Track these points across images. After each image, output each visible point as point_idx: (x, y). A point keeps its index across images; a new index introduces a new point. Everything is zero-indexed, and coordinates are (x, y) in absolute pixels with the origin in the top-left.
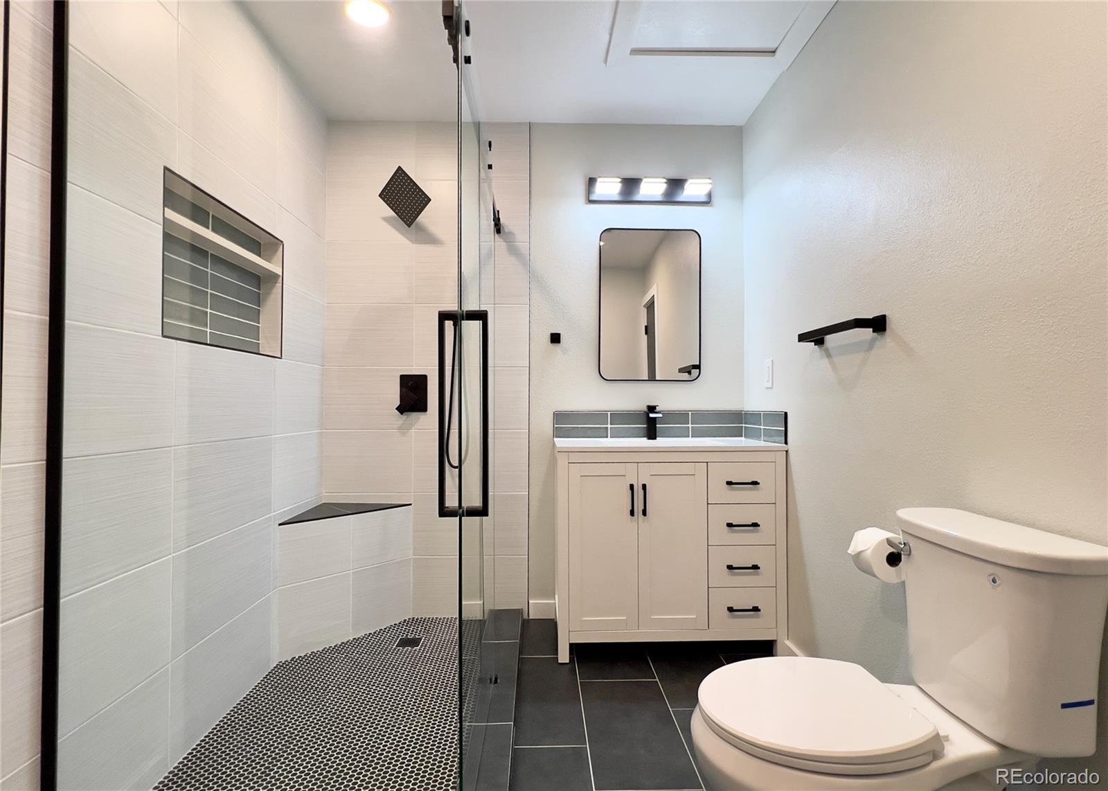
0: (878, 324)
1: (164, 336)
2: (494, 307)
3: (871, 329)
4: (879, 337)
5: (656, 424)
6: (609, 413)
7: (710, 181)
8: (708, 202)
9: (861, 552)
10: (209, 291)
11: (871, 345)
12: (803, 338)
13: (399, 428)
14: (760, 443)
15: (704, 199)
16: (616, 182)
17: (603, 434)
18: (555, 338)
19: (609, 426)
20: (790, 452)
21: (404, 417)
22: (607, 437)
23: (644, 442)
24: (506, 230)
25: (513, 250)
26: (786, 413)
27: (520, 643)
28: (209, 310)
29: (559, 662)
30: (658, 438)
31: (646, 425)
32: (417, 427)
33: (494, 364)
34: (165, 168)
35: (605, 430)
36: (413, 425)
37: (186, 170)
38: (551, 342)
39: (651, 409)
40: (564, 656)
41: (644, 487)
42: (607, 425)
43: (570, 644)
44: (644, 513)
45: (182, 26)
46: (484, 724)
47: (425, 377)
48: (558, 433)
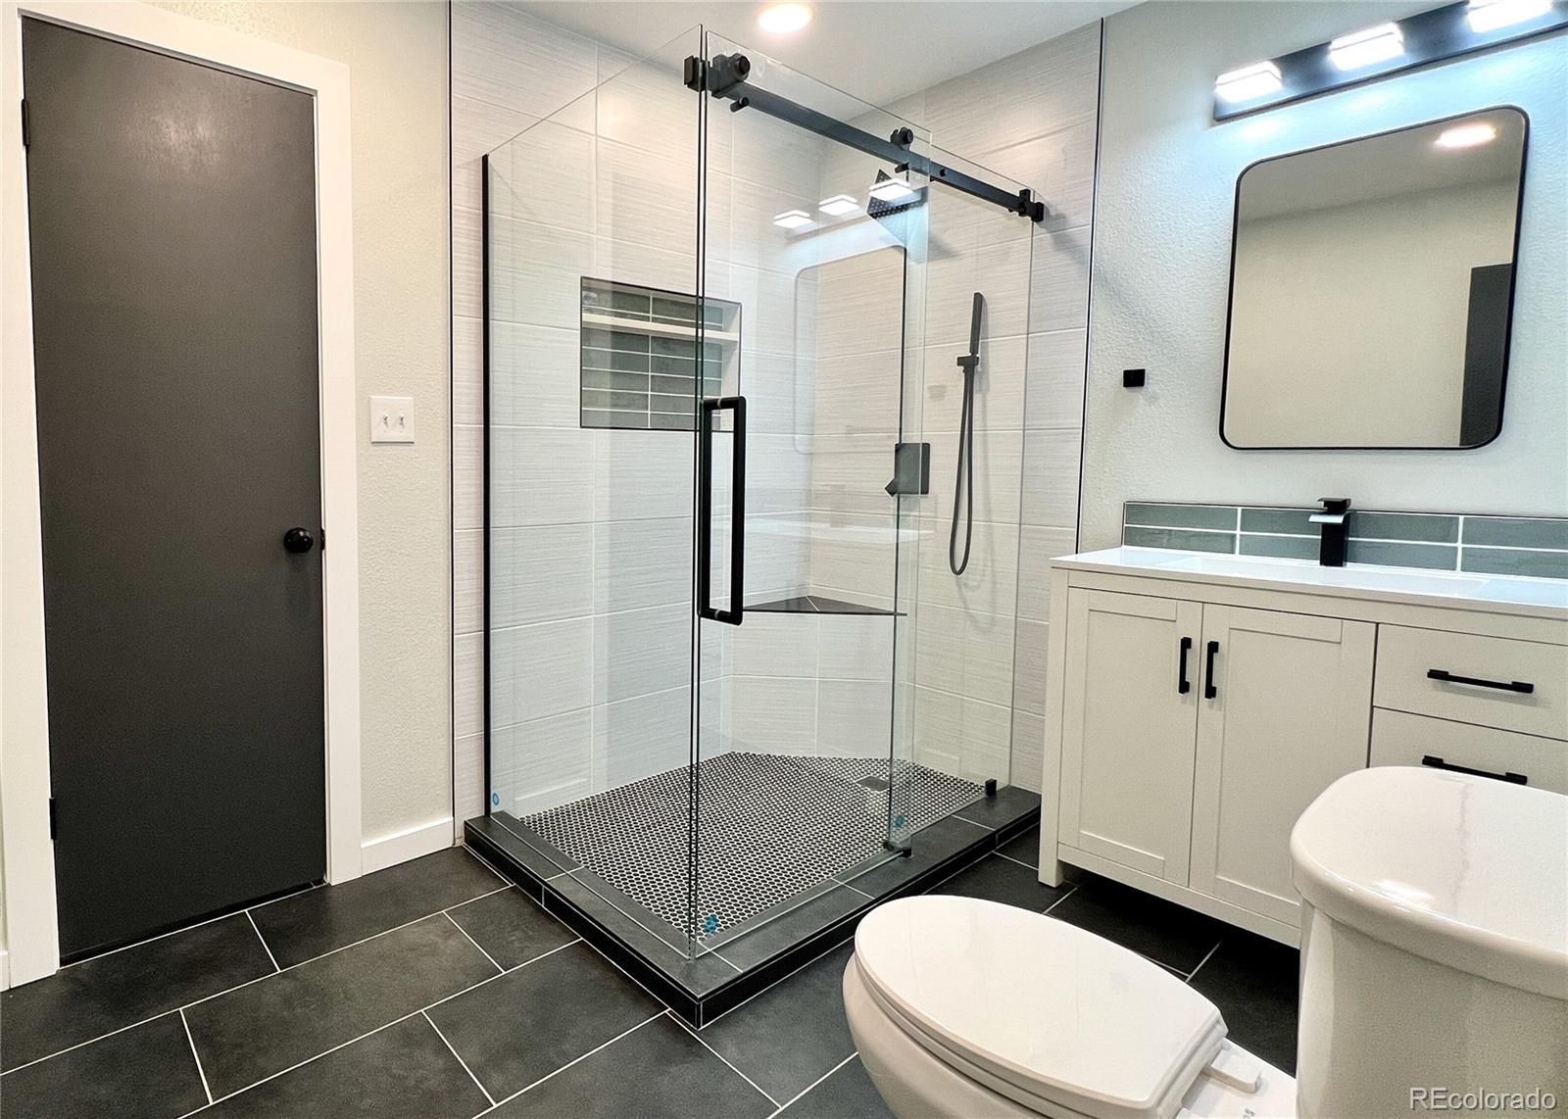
1: (582, 427)
5: (1323, 539)
6: (1239, 509)
10: (650, 374)
17: (1227, 545)
18: (1134, 378)
19: (1238, 532)
22: (1233, 552)
23: (1310, 572)
24: (1052, 213)
25: (1063, 243)
27: (995, 833)
28: (650, 393)
29: (1040, 880)
30: (1348, 563)
31: (1320, 537)
32: (917, 514)
33: (1024, 425)
34: (582, 278)
35: (1229, 540)
36: (911, 511)
37: (605, 271)
38: (1125, 385)
39: (1334, 506)
40: (1048, 874)
41: (1213, 647)
42: (1235, 529)
43: (1060, 862)
44: (1211, 692)
45: (600, 137)
46: (841, 883)
47: (926, 447)
48: (1130, 537)
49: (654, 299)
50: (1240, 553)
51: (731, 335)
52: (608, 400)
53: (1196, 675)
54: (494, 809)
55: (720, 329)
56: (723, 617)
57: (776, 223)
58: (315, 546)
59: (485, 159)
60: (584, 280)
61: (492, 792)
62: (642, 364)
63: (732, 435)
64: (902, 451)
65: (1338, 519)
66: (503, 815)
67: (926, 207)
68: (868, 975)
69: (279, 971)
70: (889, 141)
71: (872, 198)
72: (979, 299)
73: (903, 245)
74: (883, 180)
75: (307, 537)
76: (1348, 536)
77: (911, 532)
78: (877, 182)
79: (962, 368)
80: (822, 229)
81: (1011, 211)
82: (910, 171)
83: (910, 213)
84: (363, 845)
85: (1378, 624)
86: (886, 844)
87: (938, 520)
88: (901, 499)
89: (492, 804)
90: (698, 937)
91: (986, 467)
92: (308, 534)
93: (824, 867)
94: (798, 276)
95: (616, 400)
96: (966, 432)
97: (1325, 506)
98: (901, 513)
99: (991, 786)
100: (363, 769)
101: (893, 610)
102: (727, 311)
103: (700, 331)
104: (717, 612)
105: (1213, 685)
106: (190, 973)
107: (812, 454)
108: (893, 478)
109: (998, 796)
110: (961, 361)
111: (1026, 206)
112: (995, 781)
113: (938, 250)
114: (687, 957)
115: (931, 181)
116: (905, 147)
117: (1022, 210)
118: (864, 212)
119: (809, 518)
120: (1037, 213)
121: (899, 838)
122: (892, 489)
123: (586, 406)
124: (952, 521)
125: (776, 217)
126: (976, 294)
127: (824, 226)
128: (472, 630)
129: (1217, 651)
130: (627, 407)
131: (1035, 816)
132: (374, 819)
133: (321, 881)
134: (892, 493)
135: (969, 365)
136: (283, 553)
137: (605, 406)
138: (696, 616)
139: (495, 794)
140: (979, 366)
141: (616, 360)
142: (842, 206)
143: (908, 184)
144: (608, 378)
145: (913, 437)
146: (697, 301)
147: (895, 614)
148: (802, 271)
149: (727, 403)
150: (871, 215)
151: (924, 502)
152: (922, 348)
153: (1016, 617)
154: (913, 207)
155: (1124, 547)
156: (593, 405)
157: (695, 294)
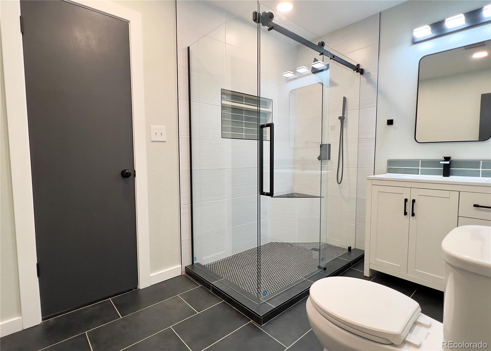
1: (222, 138)
2: (359, 111)
5: (444, 169)
6: (420, 161)
10: (244, 122)
17: (417, 172)
19: (420, 168)
22: (418, 174)
23: (440, 178)
24: (366, 72)
25: (369, 81)
27: (351, 262)
28: (244, 128)
29: (364, 275)
30: (450, 176)
31: (443, 169)
32: (327, 166)
33: (358, 137)
34: (221, 89)
35: (417, 170)
36: (325, 165)
37: (229, 87)
38: (388, 124)
39: (447, 159)
40: (367, 273)
41: (414, 201)
42: (419, 167)
43: (370, 269)
44: (413, 215)
45: (227, 44)
46: (305, 279)
47: (330, 145)
48: (389, 171)
49: (245, 98)
50: (421, 174)
51: (269, 110)
52: (230, 129)
53: (409, 210)
54: (195, 262)
55: (266, 108)
56: (267, 194)
57: (283, 75)
58: (132, 175)
59: (189, 48)
60: (222, 90)
61: (194, 256)
62: (241, 118)
63: (270, 141)
64: (322, 146)
65: (448, 162)
66: (198, 264)
67: (329, 70)
68: (313, 301)
69: (121, 317)
70: (317, 45)
71: (312, 67)
72: (345, 99)
73: (322, 82)
74: (316, 62)
75: (129, 172)
76: (450, 168)
77: (325, 171)
78: (314, 62)
79: (340, 120)
80: (297, 77)
81: (354, 71)
82: (324, 55)
83: (324, 72)
84: (151, 276)
85: (459, 192)
86: (319, 267)
87: (333, 167)
88: (322, 162)
89: (194, 260)
90: (261, 298)
91: (347, 151)
92: (129, 171)
93: (300, 275)
94: (290, 92)
95: (233, 130)
96: (341, 140)
97: (444, 159)
98: (322, 166)
99: (350, 248)
100: (150, 250)
101: (320, 196)
102: (268, 102)
103: (259, 108)
104: (265, 193)
105: (414, 212)
106: (90, 320)
107: (295, 148)
108: (320, 155)
109: (352, 251)
110: (340, 118)
111: (359, 69)
112: (351, 247)
113: (332, 84)
114: (258, 304)
115: (330, 59)
116: (322, 47)
117: (357, 70)
118: (310, 72)
119: (294, 168)
120: (362, 72)
121: (323, 265)
122: (319, 158)
123: (224, 131)
124: (337, 168)
125: (283, 73)
126: (344, 97)
127: (298, 76)
128: (187, 204)
129: (415, 202)
130: (237, 132)
131: (363, 257)
132: (155, 267)
133: (136, 288)
134: (319, 160)
135: (342, 119)
136: (121, 177)
137: (229, 132)
138: (259, 194)
139: (195, 257)
140: (345, 119)
141: (233, 117)
142: (303, 70)
143: (323, 63)
144: (230, 123)
145: (325, 142)
146: (258, 99)
147: (320, 197)
148: (291, 90)
149: (268, 125)
150: (312, 73)
151: (329, 162)
152: (328, 114)
153: (357, 196)
154: (325, 70)
155: (388, 174)
156: (225, 131)
157: (257, 96)
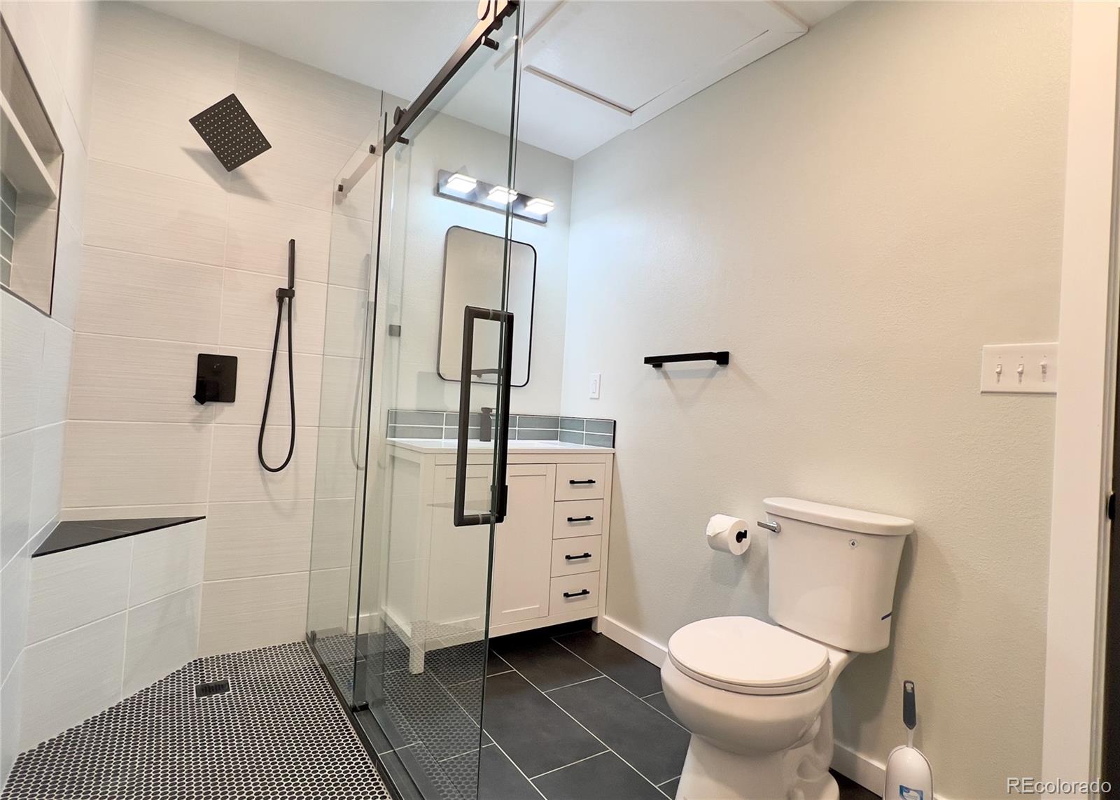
0: (722, 358)
2: (328, 287)
3: (716, 361)
4: (721, 368)
7: (552, 204)
8: (543, 222)
9: (719, 533)
11: (712, 374)
12: (648, 360)
13: (193, 422)
14: (584, 447)
15: (540, 219)
16: (473, 183)
17: (437, 434)
19: (444, 427)
20: (617, 455)
21: (202, 407)
26: (615, 422)
35: (440, 431)
38: (390, 334)
40: (419, 666)
43: (426, 653)
72: (292, 245)
110: (281, 291)
126: (291, 240)
135: (286, 296)
151: (228, 409)
153: (315, 499)
